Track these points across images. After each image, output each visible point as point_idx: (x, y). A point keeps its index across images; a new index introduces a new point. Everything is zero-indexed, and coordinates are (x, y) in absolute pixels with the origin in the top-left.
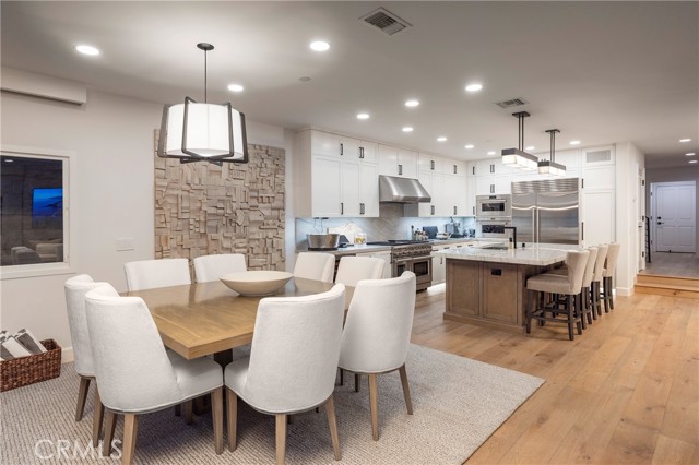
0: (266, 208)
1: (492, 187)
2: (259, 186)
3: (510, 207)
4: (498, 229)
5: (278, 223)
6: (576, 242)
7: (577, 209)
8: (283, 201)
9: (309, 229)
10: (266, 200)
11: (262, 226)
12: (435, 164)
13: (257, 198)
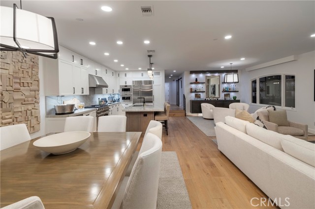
0: (27, 90)
1: (126, 82)
2: (21, 75)
3: (132, 90)
4: (128, 98)
5: (35, 100)
6: (152, 102)
7: (152, 91)
8: (38, 86)
9: (54, 103)
10: (26, 85)
11: (24, 102)
12: (108, 71)
13: (20, 83)
